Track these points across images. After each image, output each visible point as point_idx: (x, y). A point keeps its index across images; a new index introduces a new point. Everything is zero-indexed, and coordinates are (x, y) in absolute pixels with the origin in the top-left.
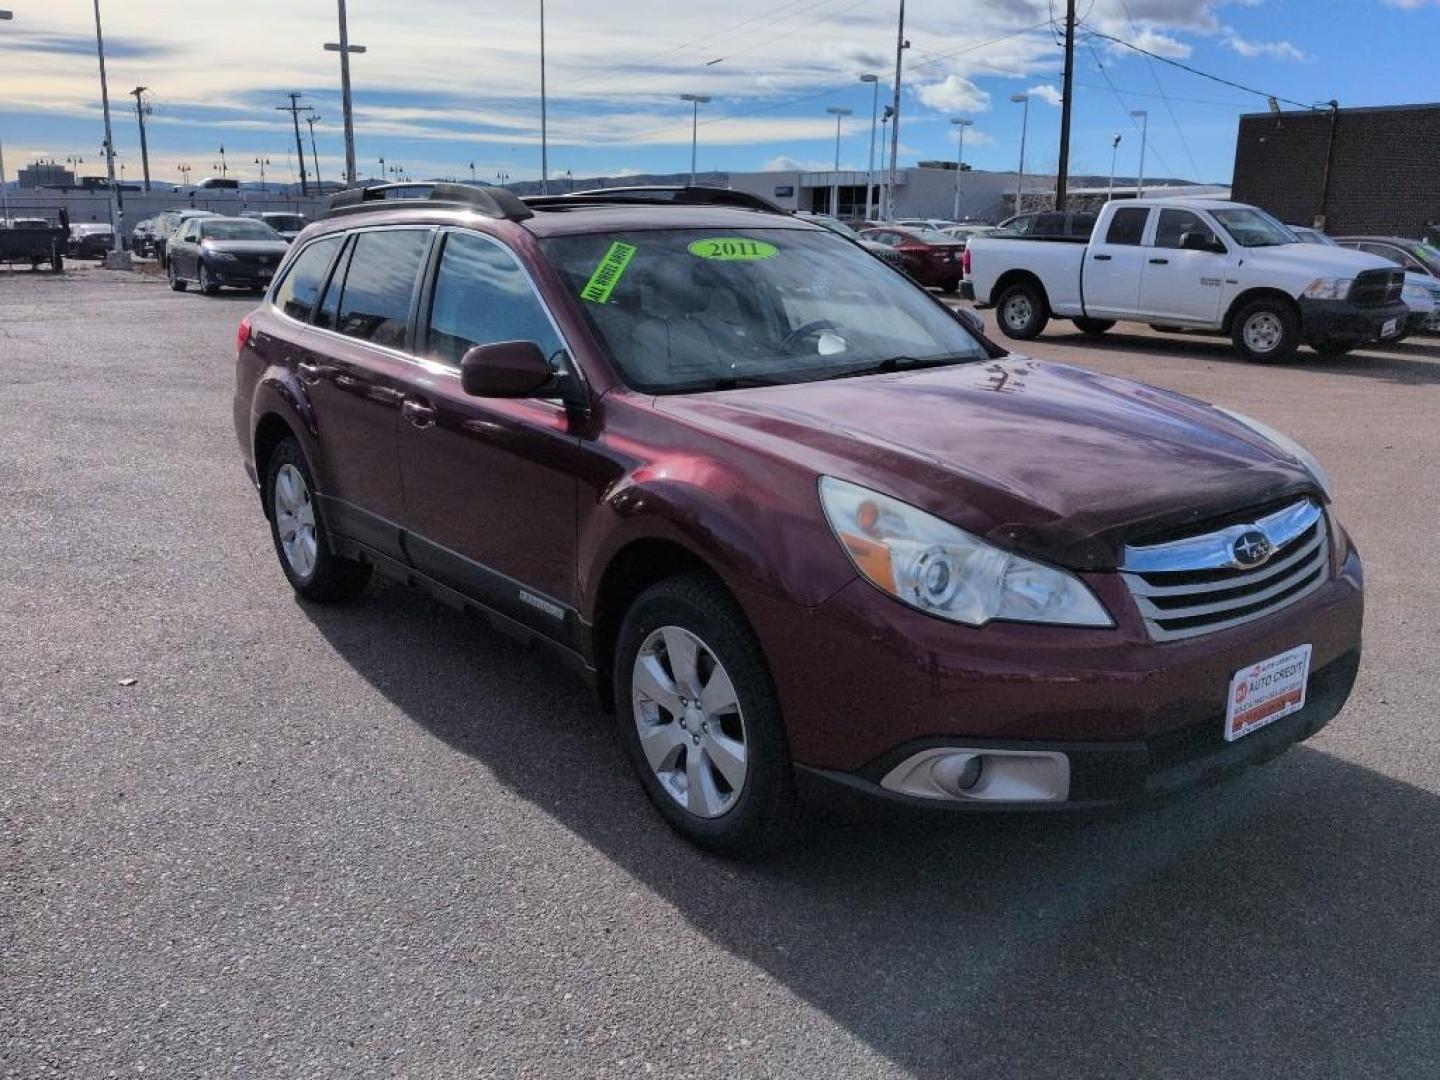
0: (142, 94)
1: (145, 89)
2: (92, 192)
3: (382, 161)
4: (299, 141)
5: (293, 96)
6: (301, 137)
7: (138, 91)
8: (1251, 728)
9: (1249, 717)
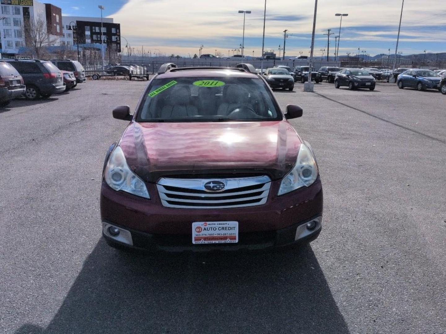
0: (286, 32)
1: (287, 30)
2: (268, 60)
3: (359, 49)
4: (328, 43)
5: (329, 30)
6: (329, 42)
7: (285, 31)
8: (206, 242)
9: (205, 239)
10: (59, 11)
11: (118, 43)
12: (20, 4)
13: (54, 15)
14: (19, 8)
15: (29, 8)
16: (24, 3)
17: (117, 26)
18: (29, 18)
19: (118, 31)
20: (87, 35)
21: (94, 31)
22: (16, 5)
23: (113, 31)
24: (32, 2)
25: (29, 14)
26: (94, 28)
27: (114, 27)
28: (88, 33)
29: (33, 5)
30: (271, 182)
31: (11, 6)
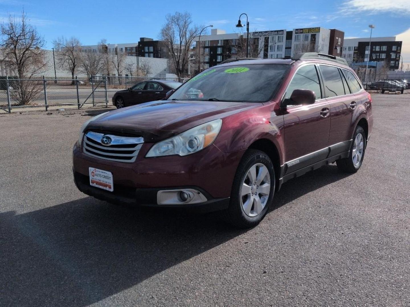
8: (97, 186)
9: (97, 183)
10: (342, 34)
11: (397, 60)
12: (310, 32)
13: (337, 38)
14: (307, 35)
15: (315, 34)
16: (313, 31)
17: (399, 44)
18: (315, 43)
19: (399, 48)
20: (367, 54)
21: (374, 50)
22: (306, 33)
23: (394, 48)
24: (320, 29)
25: (315, 40)
26: (374, 47)
27: (395, 45)
28: (367, 52)
29: (319, 32)
30: (142, 144)
31: (302, 35)
